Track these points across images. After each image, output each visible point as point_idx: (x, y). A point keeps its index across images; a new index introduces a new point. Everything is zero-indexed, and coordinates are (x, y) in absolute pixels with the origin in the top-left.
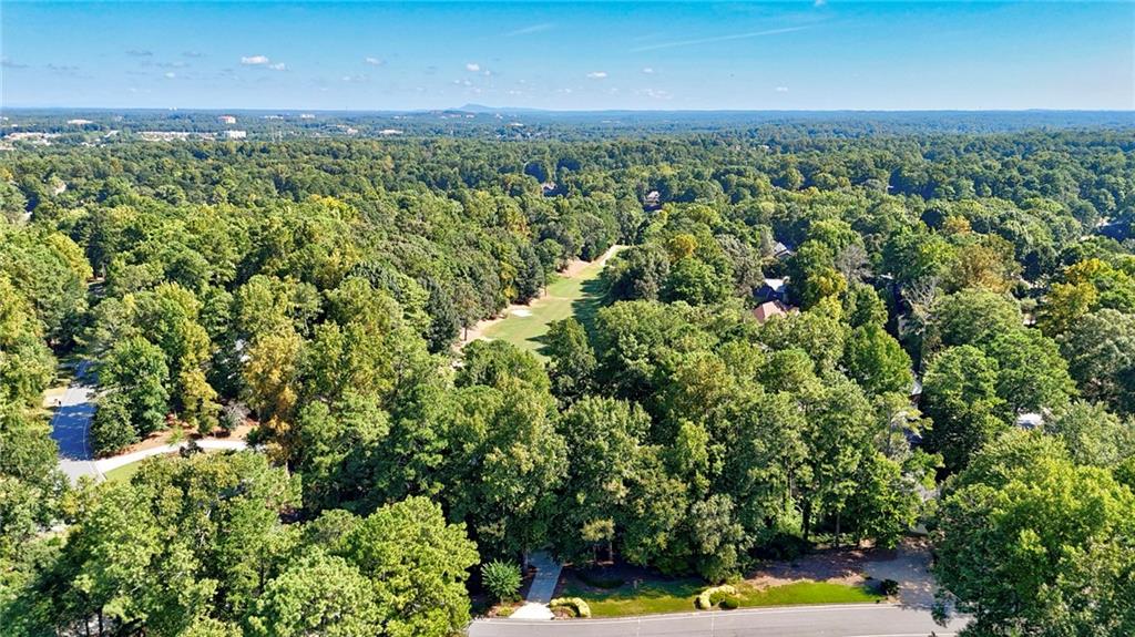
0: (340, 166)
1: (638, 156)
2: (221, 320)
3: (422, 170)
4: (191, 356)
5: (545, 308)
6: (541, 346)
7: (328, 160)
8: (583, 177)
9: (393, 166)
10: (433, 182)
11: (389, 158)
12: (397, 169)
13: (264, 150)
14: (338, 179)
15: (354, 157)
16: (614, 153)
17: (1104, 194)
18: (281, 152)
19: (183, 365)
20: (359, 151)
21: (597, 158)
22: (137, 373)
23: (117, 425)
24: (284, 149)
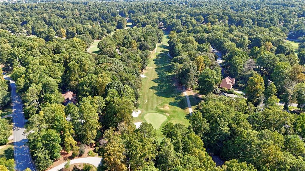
0: (63, 14)
1: (151, 9)
2: (77, 118)
3: (88, 15)
4: (68, 133)
5: (148, 72)
6: (156, 92)
7: (58, 11)
8: (138, 17)
9: (79, 14)
10: (93, 19)
11: (76, 10)
12: (80, 14)
13: (36, 7)
14: (65, 20)
15: (65, 10)
16: (144, 8)
17: (289, 24)
18: (42, 8)
19: (66, 136)
20: (66, 7)
21: (140, 9)
22: (51, 143)
23: (45, 161)
24: (42, 7)
